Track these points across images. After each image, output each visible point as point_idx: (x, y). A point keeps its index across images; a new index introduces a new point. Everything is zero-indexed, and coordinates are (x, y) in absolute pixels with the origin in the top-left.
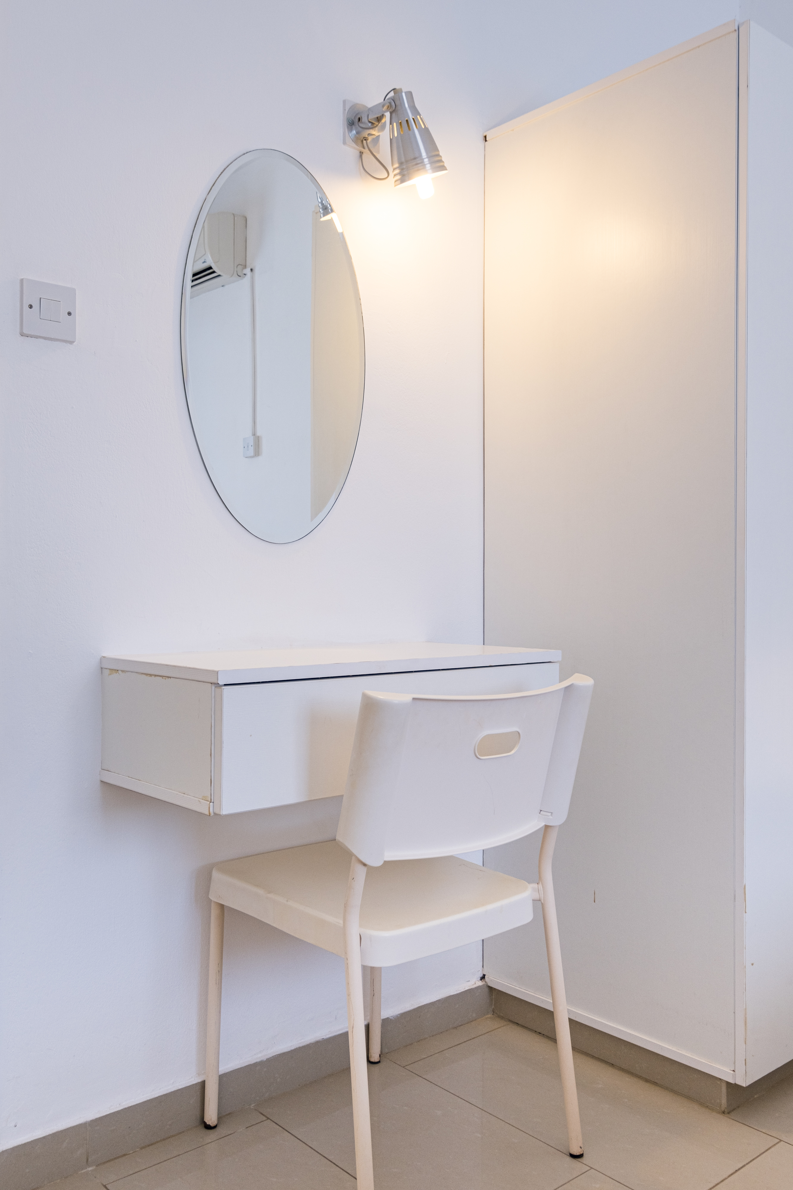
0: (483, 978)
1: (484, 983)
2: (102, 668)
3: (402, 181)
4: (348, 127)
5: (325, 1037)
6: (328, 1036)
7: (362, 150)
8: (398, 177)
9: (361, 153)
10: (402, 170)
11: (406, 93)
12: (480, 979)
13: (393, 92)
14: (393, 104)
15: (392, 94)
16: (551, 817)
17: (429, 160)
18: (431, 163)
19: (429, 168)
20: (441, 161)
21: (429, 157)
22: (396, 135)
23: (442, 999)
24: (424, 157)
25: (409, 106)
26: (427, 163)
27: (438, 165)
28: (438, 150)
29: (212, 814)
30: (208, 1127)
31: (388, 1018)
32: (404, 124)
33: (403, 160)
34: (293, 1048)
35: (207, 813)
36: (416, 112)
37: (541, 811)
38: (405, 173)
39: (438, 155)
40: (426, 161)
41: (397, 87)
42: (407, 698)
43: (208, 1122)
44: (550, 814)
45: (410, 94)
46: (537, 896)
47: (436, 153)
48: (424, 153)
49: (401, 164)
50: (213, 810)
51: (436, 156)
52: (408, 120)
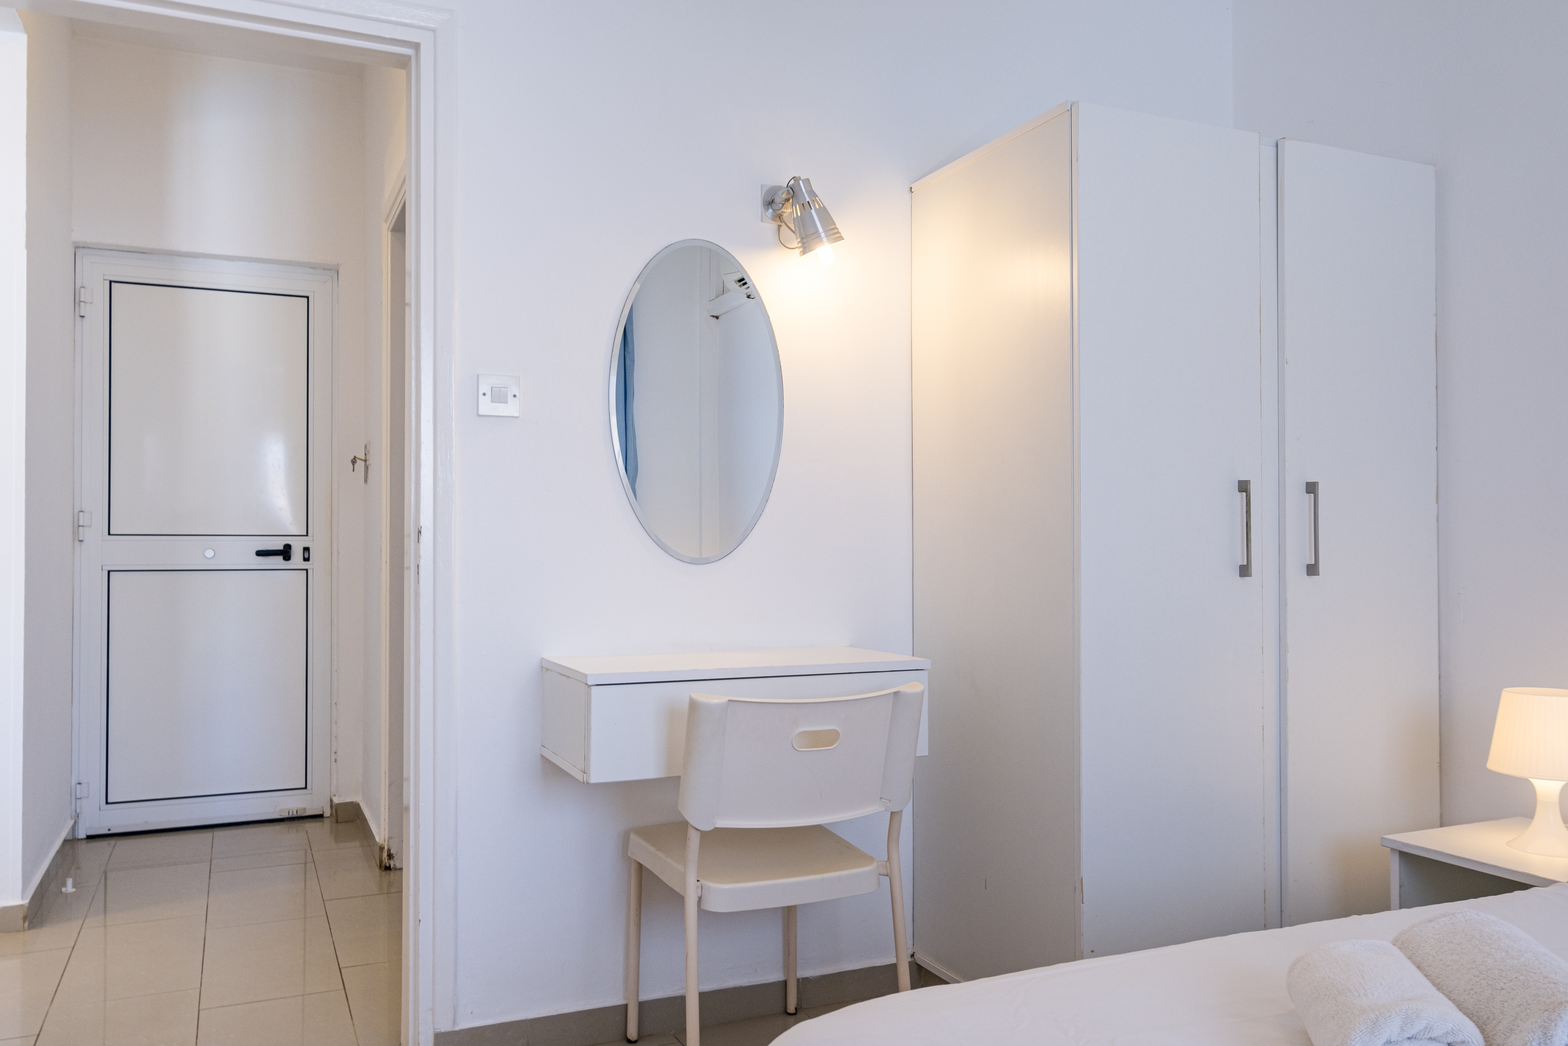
0: (912, 956)
1: (913, 960)
2: (542, 667)
3: (804, 252)
4: (764, 208)
5: (743, 985)
6: (746, 985)
7: (780, 224)
8: (801, 249)
9: (780, 226)
10: (804, 243)
11: (803, 181)
12: (910, 956)
13: (793, 180)
14: (791, 191)
15: (792, 182)
16: (889, 804)
17: (825, 235)
18: (827, 236)
19: (826, 241)
20: (838, 232)
21: (825, 232)
22: (799, 214)
23: (866, 968)
24: (821, 232)
25: (806, 191)
26: (824, 236)
27: (835, 235)
28: (835, 224)
29: (585, 782)
30: (629, 1041)
31: (808, 978)
32: (807, 205)
33: (804, 236)
34: (712, 990)
35: (582, 781)
36: (812, 193)
37: (881, 798)
38: (806, 246)
39: (836, 228)
40: (823, 235)
41: (797, 176)
42: (725, 699)
43: (629, 1037)
44: (888, 801)
45: (807, 182)
46: (883, 871)
47: (833, 227)
48: (821, 229)
49: (802, 238)
50: (585, 780)
51: (833, 229)
52: (808, 202)
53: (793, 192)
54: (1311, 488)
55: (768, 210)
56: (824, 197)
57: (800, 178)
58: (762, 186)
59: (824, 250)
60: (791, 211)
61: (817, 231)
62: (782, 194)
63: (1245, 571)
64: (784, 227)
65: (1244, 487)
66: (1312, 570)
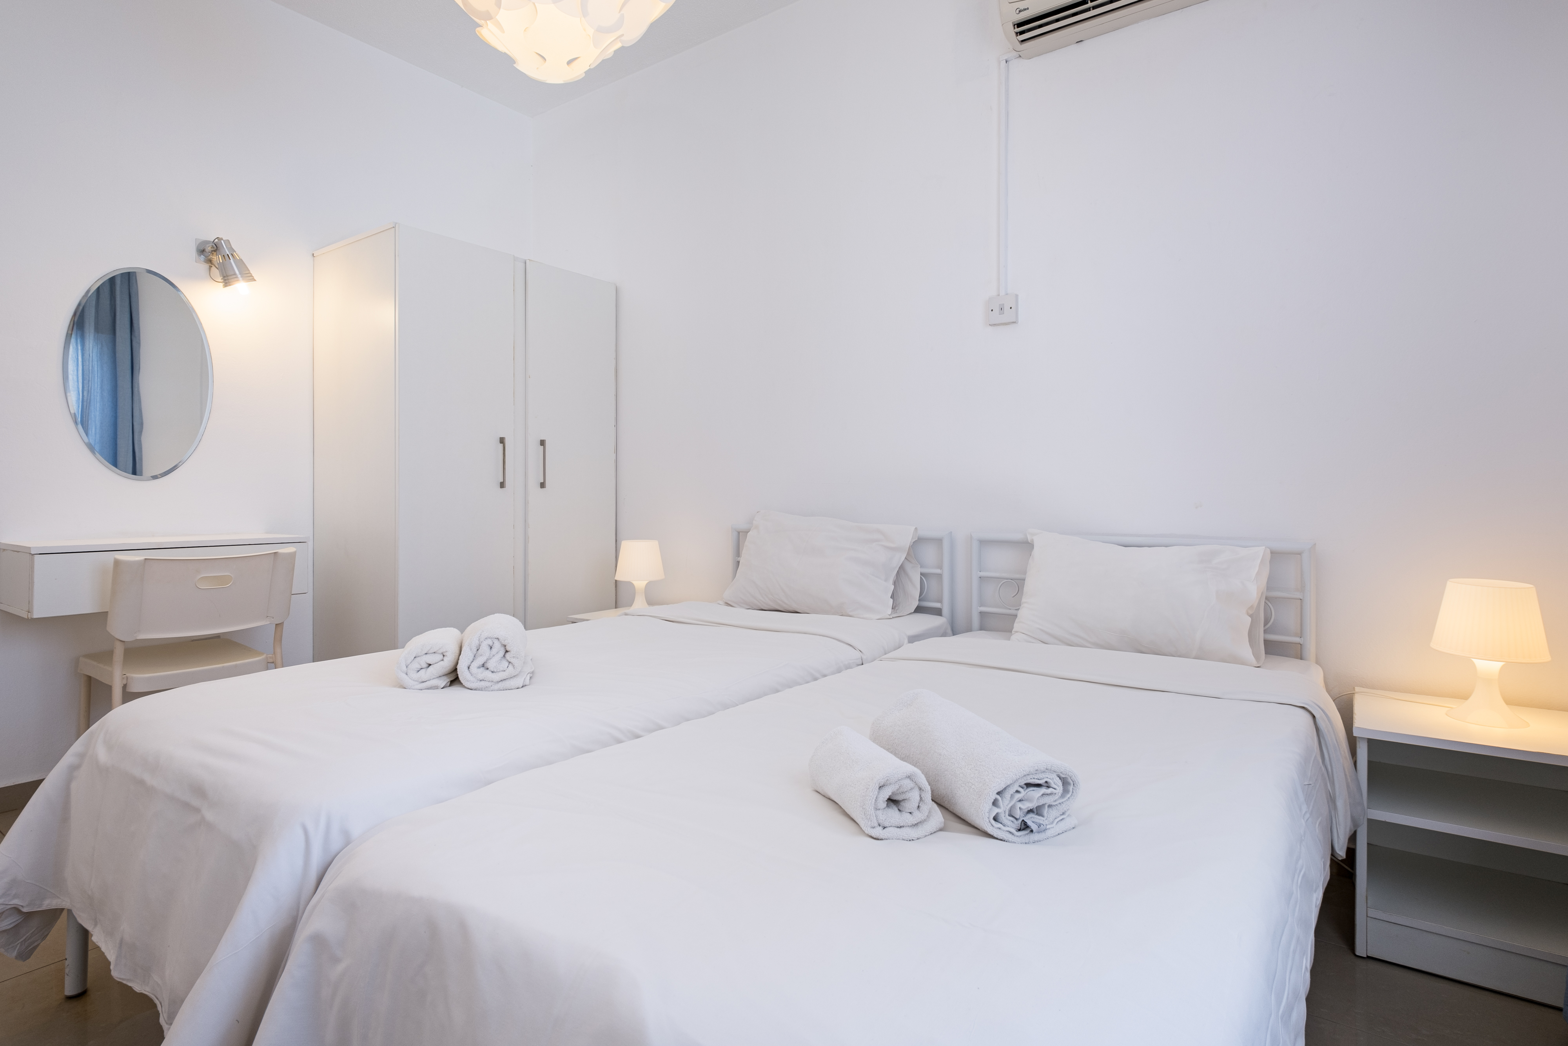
3: (226, 286)
4: (198, 254)
7: (211, 265)
8: (224, 284)
9: (210, 267)
10: (225, 280)
11: (224, 241)
14: (214, 246)
15: (216, 240)
18: (242, 277)
19: (241, 280)
20: (253, 277)
21: (240, 274)
22: (221, 261)
24: (238, 274)
25: (227, 248)
26: (240, 278)
27: (249, 277)
28: (249, 271)
29: (30, 618)
32: (227, 257)
33: (225, 275)
35: (27, 618)
36: (232, 250)
37: (267, 616)
38: (227, 282)
39: (251, 274)
40: (239, 276)
41: (220, 237)
42: (143, 558)
45: (228, 242)
46: (271, 660)
47: (248, 272)
48: (237, 272)
49: (224, 277)
50: (29, 616)
51: (248, 273)
52: (228, 255)
53: (216, 247)
54: (542, 443)
55: (201, 255)
56: (241, 252)
57: (222, 239)
58: (196, 239)
59: (240, 287)
60: (217, 259)
61: (235, 274)
62: (208, 247)
63: (502, 485)
64: (213, 267)
65: (502, 441)
66: (543, 485)
